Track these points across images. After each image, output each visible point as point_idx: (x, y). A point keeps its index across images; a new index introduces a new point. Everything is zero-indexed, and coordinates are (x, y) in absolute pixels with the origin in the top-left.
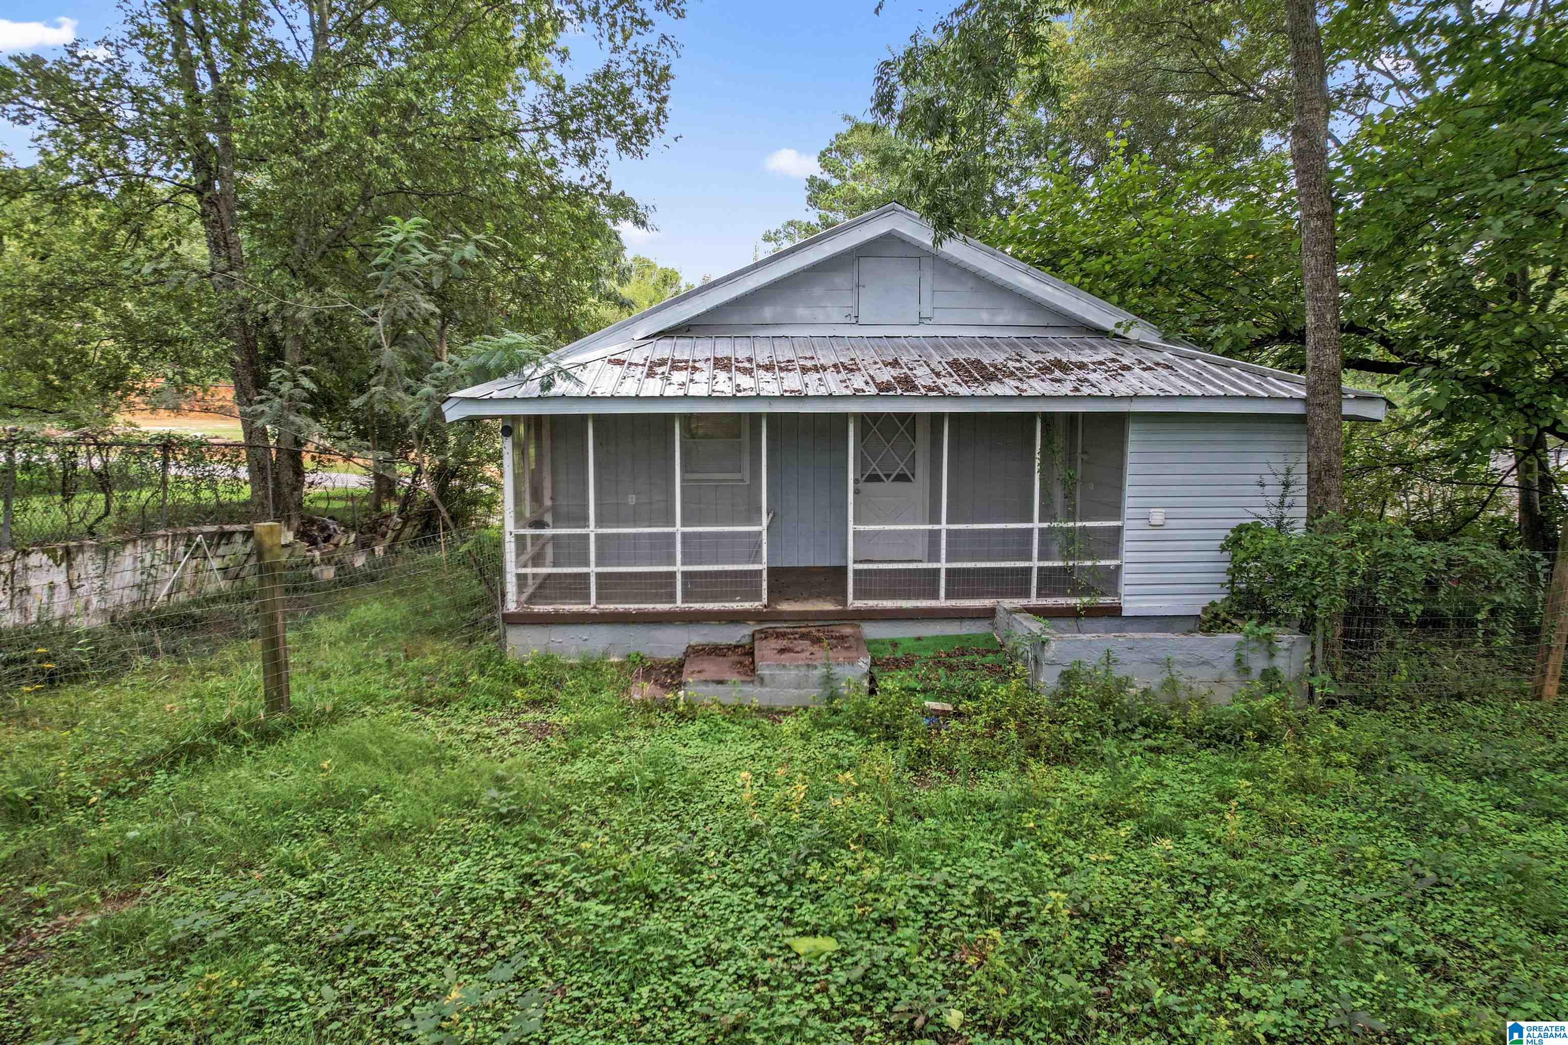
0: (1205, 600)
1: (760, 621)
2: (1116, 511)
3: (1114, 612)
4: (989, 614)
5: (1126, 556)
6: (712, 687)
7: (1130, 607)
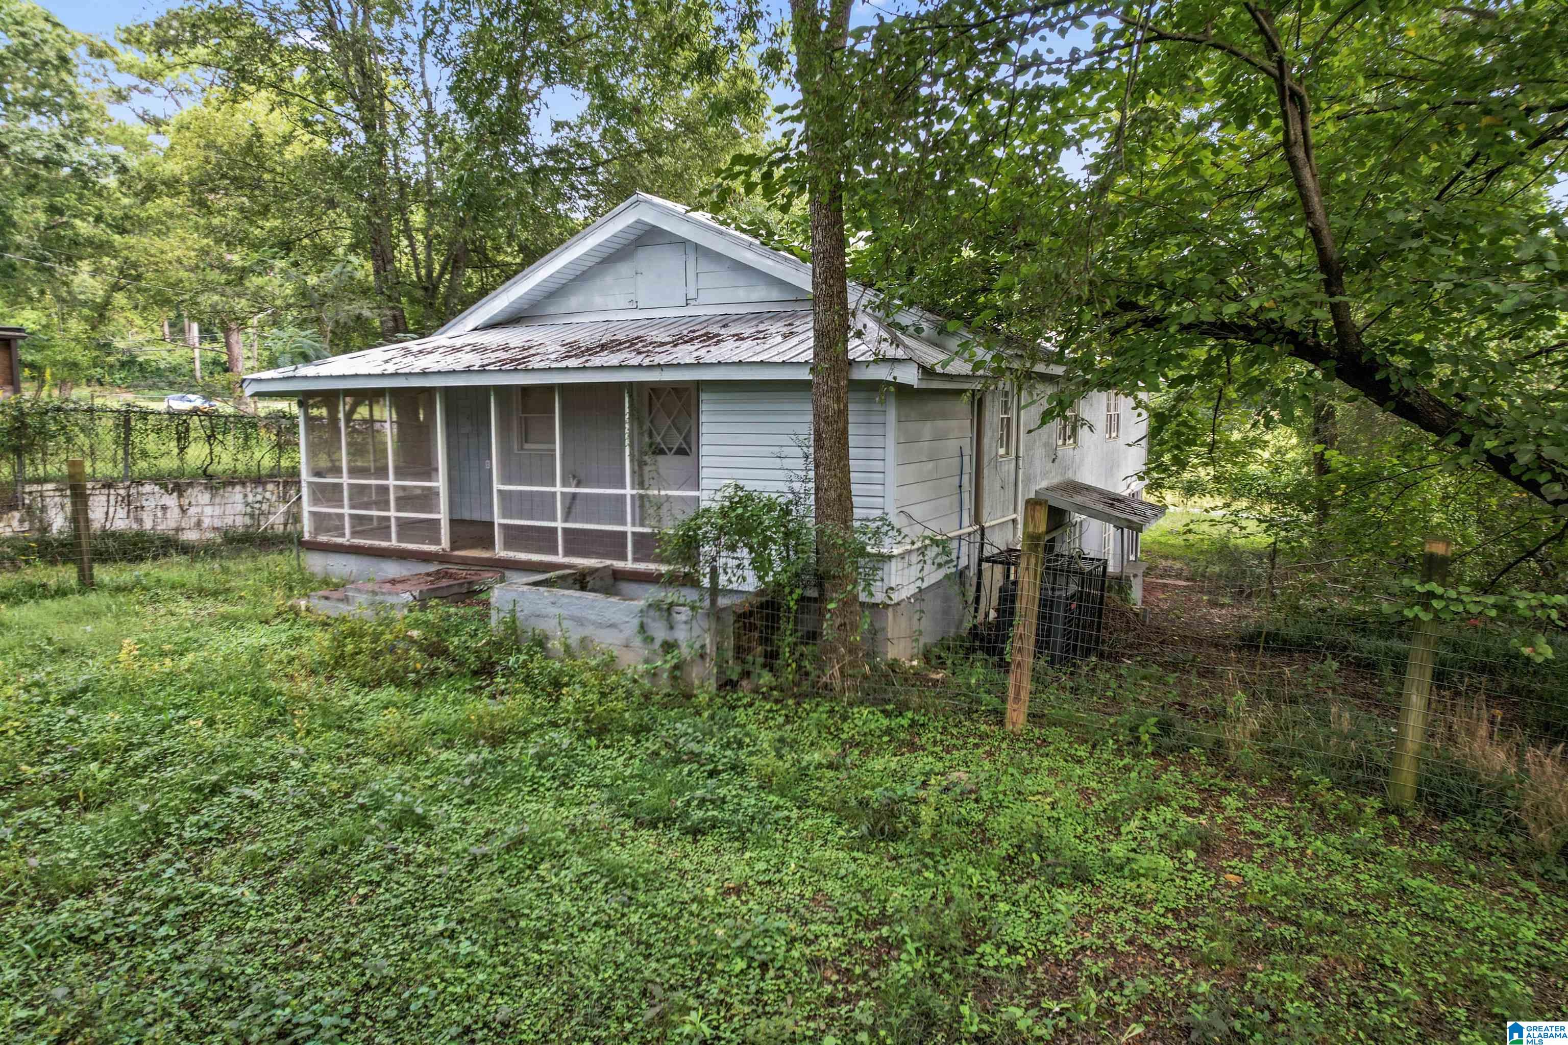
1: (441, 562)
6: (323, 602)
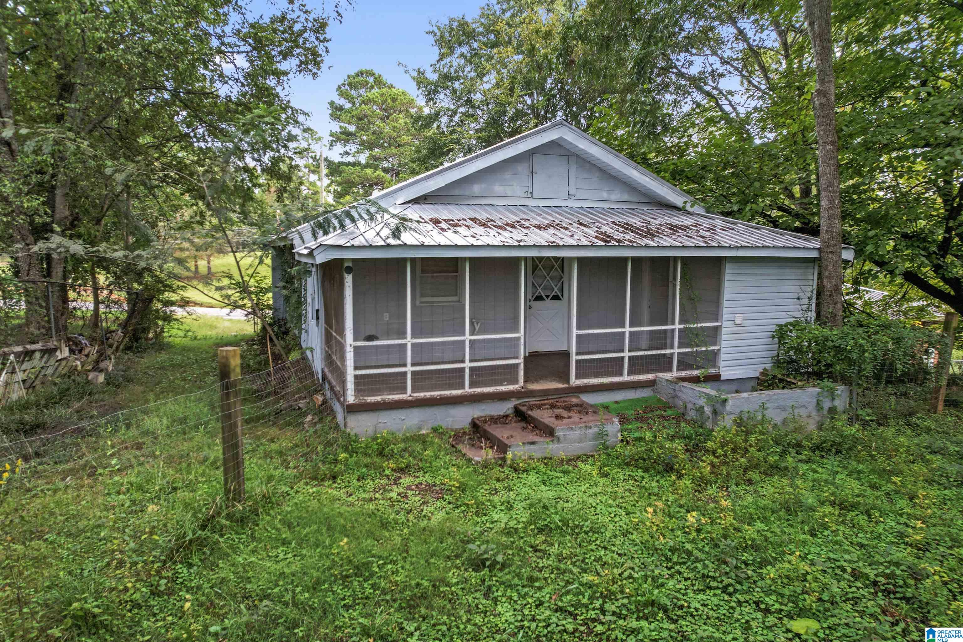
0: (760, 368)
1: (519, 398)
2: (716, 315)
3: (716, 378)
4: (651, 384)
5: (724, 343)
7: (725, 374)
